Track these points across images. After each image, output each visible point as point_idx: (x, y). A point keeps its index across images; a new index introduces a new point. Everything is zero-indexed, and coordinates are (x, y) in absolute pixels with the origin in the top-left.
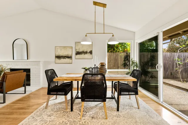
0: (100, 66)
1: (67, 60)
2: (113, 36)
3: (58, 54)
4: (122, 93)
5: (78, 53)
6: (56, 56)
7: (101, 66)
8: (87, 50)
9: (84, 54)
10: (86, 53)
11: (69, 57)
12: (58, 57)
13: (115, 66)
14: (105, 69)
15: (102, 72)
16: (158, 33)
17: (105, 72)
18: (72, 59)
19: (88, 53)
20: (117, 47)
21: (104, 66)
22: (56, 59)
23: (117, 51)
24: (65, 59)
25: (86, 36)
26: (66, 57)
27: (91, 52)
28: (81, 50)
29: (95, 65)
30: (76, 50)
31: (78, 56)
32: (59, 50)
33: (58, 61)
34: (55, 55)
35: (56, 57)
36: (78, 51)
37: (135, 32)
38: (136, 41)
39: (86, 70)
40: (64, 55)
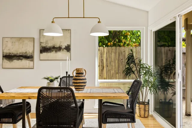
0: (75, 74)
1: (25, 63)
2: (99, 22)
3: (7, 51)
4: (109, 120)
5: (44, 50)
6: (5, 54)
7: (77, 75)
8: (62, 44)
9: (56, 51)
10: (59, 49)
11: (29, 57)
12: (9, 57)
13: (118, 73)
14: (84, 79)
15: (78, 84)
16: (175, 17)
17: (82, 84)
18: (33, 61)
19: (63, 50)
20: (126, 37)
21: (82, 74)
22: (5, 60)
23: (125, 43)
24: (20, 61)
25: (53, 22)
26: (22, 56)
27: (68, 48)
28: (50, 45)
29: (67, 72)
30: (40, 45)
31: (45, 55)
32: (10, 45)
33: (7, 63)
34: (3, 52)
35: (3, 57)
36: (44, 45)
37: (148, 12)
38: (150, 28)
39: (52, 81)
40: (19, 52)
